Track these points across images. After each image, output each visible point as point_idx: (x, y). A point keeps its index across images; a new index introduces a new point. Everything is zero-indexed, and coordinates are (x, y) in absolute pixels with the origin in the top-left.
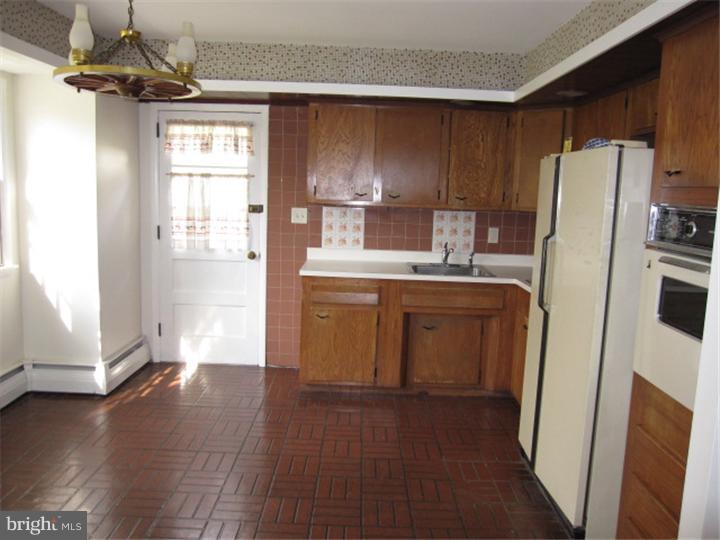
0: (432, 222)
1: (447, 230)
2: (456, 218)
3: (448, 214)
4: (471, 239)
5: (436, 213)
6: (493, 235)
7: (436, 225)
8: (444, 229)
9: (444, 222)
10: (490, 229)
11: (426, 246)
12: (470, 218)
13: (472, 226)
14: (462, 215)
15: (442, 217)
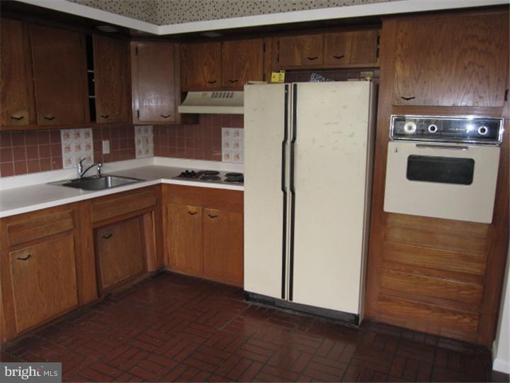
0: (60, 141)
1: (73, 147)
2: (78, 134)
3: (72, 132)
4: (91, 152)
5: (63, 132)
6: (106, 148)
7: (64, 143)
8: (71, 146)
9: (70, 140)
10: (103, 142)
11: (58, 165)
12: (88, 134)
13: (90, 140)
14: (82, 131)
15: (67, 135)
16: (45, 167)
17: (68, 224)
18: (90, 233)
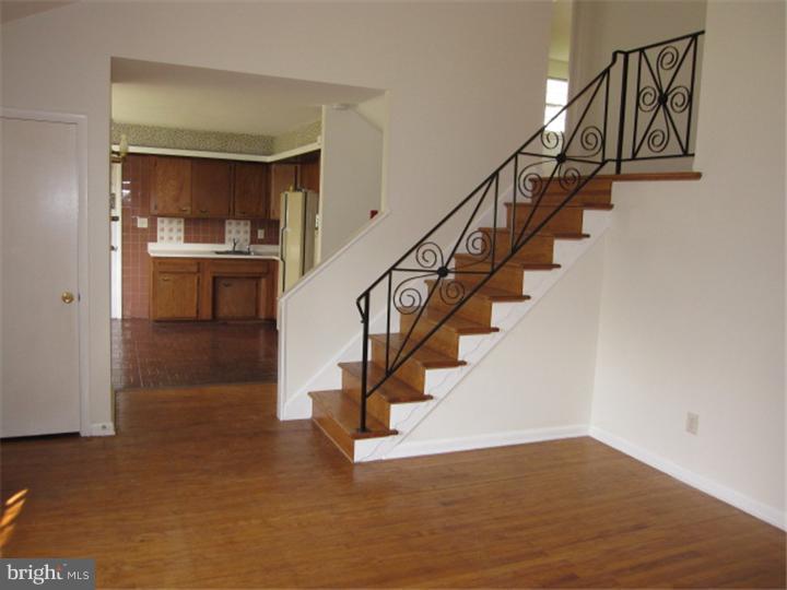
0: (225, 226)
1: (234, 231)
2: (239, 224)
3: (234, 222)
4: (248, 236)
5: (227, 222)
6: (261, 234)
7: (227, 228)
8: (232, 231)
9: (232, 226)
10: (259, 231)
11: (222, 241)
12: (247, 224)
13: (248, 228)
14: (242, 222)
15: (230, 224)
16: (212, 241)
17: (194, 269)
18: (211, 279)
